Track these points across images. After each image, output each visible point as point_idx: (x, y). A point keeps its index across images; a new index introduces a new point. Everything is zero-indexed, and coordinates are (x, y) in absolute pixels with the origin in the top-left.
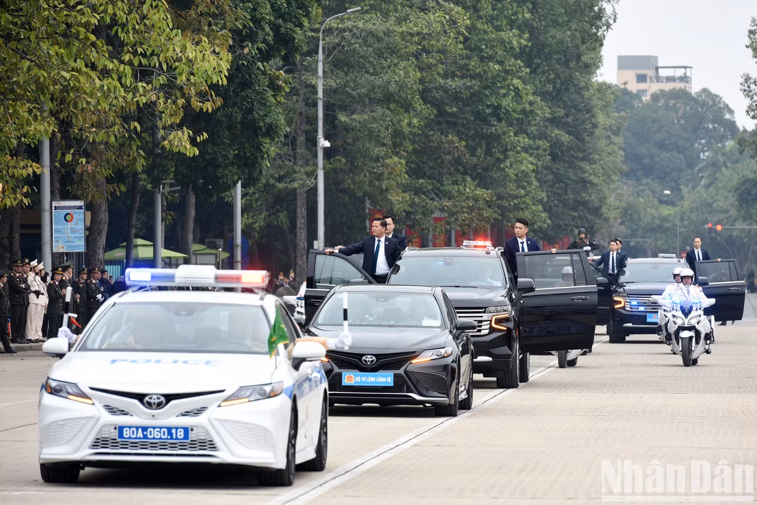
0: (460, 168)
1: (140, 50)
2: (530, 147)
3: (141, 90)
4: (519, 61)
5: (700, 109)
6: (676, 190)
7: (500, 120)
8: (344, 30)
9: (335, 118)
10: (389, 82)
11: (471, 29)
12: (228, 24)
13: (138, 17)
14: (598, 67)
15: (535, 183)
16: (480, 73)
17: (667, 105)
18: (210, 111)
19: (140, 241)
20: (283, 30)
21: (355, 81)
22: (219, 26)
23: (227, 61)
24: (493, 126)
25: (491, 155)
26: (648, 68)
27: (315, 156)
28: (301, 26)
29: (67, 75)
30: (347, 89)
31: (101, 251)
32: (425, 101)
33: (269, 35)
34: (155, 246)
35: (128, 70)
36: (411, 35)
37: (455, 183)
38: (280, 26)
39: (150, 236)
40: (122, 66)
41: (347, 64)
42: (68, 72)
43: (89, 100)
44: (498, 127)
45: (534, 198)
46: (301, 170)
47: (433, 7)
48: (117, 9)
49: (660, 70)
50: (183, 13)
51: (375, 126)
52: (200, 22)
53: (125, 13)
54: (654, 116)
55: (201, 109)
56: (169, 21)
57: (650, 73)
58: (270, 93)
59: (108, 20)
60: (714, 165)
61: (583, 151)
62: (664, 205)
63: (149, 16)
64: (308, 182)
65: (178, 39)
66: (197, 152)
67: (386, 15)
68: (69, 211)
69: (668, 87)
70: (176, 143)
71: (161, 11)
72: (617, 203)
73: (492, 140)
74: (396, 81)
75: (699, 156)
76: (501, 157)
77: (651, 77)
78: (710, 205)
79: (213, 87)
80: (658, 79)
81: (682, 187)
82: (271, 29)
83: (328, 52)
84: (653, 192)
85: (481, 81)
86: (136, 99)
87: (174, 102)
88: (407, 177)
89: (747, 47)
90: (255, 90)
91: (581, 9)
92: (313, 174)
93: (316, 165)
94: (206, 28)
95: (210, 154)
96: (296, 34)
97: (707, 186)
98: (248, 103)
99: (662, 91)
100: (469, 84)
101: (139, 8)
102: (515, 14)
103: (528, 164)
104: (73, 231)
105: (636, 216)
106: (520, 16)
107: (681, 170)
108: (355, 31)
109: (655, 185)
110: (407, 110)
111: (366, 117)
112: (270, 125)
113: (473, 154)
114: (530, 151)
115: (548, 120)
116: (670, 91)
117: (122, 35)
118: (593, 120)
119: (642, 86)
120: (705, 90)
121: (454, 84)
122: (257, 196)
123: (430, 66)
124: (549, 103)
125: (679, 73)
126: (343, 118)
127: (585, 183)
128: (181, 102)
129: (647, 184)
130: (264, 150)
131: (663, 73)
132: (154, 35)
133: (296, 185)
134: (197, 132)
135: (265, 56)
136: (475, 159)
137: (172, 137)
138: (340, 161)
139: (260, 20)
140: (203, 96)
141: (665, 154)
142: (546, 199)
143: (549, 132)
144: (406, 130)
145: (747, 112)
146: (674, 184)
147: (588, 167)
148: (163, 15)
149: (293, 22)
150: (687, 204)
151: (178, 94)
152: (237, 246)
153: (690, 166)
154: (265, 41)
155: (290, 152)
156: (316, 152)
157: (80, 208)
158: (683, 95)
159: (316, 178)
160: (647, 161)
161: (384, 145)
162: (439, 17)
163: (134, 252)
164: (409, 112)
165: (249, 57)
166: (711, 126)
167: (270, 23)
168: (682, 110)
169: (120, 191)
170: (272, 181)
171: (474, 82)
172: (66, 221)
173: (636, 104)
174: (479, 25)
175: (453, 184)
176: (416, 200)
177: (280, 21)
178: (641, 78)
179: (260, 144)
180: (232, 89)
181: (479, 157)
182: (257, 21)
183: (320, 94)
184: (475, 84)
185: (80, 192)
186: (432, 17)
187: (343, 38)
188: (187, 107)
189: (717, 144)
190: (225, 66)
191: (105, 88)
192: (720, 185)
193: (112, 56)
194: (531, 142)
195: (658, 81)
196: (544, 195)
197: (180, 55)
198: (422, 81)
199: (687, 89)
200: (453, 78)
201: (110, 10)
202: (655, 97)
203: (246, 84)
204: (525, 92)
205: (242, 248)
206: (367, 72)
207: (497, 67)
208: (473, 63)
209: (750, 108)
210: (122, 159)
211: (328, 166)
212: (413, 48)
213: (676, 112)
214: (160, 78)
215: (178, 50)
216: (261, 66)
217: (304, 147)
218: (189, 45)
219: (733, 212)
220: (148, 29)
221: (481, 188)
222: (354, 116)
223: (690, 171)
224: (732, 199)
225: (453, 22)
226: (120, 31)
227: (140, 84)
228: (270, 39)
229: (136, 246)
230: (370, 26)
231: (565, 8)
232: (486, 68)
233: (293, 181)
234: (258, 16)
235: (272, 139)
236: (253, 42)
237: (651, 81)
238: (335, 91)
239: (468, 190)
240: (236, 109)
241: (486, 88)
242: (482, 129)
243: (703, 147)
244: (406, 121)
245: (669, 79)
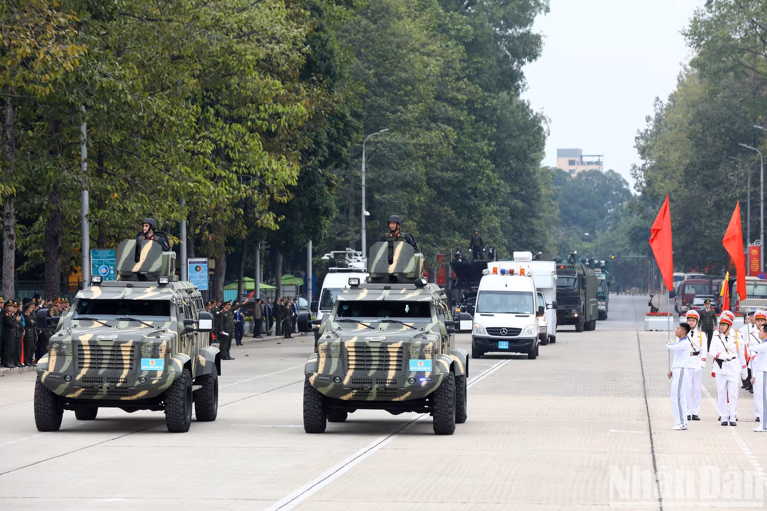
0: (451, 227)
1: (242, 164)
2: (498, 211)
3: (243, 189)
4: (488, 160)
5: (608, 182)
6: (592, 232)
7: (476, 197)
8: (378, 142)
9: (373, 197)
10: (406, 175)
11: (458, 141)
12: (299, 146)
13: (241, 143)
14: (542, 158)
15: (501, 233)
16: (463, 168)
17: (587, 180)
18: (286, 202)
19: (247, 279)
20: (334, 148)
21: (384, 174)
22: (293, 148)
23: (297, 171)
24: (472, 200)
25: (471, 218)
26: (576, 156)
27: (360, 221)
28: (346, 146)
29: (192, 185)
30: (380, 179)
31: (221, 286)
32: (429, 185)
33: (325, 152)
34: (255, 282)
35: (235, 177)
36: (421, 145)
37: (449, 235)
38: (333, 146)
39: (252, 275)
40: (231, 174)
41: (381, 163)
42: (193, 182)
43: (206, 200)
44: (474, 202)
45: (500, 242)
46: (352, 229)
47: (434, 128)
48: (228, 139)
49: (583, 158)
50: (271, 140)
51: (397, 202)
52: (281, 145)
53: (233, 141)
54: (579, 187)
55: (281, 201)
56: (261, 145)
57: (577, 159)
58: (326, 188)
59: (223, 145)
60: (616, 217)
61: (531, 212)
62: (585, 242)
63: (249, 143)
64: (355, 236)
65: (266, 157)
66: (278, 228)
67: (404, 133)
68: (198, 265)
69: (588, 168)
70: (265, 222)
71: (256, 140)
72: (556, 242)
73: (472, 209)
74: (410, 174)
75: (607, 211)
76: (477, 220)
77: (578, 162)
78: (613, 242)
79: (289, 187)
80: (582, 163)
81: (596, 231)
82: (327, 148)
83: (368, 157)
84: (578, 233)
85: (464, 173)
86: (240, 195)
87: (264, 197)
88: (418, 233)
89: (634, 147)
90: (317, 186)
91: (527, 127)
92: (359, 232)
93: (361, 226)
94: (285, 149)
95: (289, 226)
96: (343, 151)
97: (612, 230)
98: (312, 194)
99: (584, 171)
100: (457, 175)
101: (242, 137)
102: (486, 131)
103: (496, 222)
104: (201, 277)
105: (567, 249)
106: (489, 132)
107: (596, 220)
108: (384, 143)
109: (579, 230)
110: (418, 192)
111: (391, 196)
112: (326, 208)
113: (460, 218)
114: (498, 213)
115: (509, 193)
116: (589, 171)
117: (231, 155)
118: (538, 193)
119: (572, 168)
120: (611, 171)
121: (448, 175)
122: (325, 244)
123: (432, 165)
124: (510, 183)
125: (595, 159)
126: (377, 197)
127: (533, 232)
128: (268, 196)
129: (575, 229)
130: (322, 224)
131: (585, 159)
132: (251, 155)
133: (348, 238)
134: (278, 215)
135: (324, 165)
136: (461, 221)
137: (263, 218)
138: (376, 223)
139: (320, 143)
140: (281, 193)
141: (586, 210)
142: (507, 243)
143: (510, 201)
144: (417, 204)
145: (635, 187)
146: (591, 229)
147: (535, 222)
148: (256, 142)
149: (341, 144)
150: (599, 241)
151: (266, 191)
152: (309, 279)
153: (602, 217)
154: (323, 156)
155: (345, 218)
156: (361, 218)
157: (205, 263)
158: (597, 174)
159: (361, 235)
160: (574, 214)
161: (403, 214)
162: (437, 134)
163: (243, 286)
164: (419, 193)
165: (313, 166)
166: (614, 193)
167: (326, 145)
168: (596, 182)
169: (231, 251)
170: (333, 236)
171: (460, 174)
172: (197, 271)
173: (568, 179)
174: (463, 138)
175: (447, 236)
176: (424, 247)
177: (333, 143)
178: (572, 163)
179: (320, 220)
180: (302, 186)
181: (463, 220)
182: (317, 143)
183: (364, 183)
184: (460, 175)
185: (205, 251)
186: (433, 134)
187: (377, 148)
188: (272, 199)
189: (618, 203)
190: (295, 174)
191: (216, 193)
192: (619, 230)
193: (225, 168)
194: (498, 208)
195: (582, 164)
196: (506, 241)
197: (268, 167)
198: (427, 174)
199: (600, 170)
200: (447, 172)
201: (224, 139)
202: (580, 175)
203: (311, 183)
204: (493, 177)
205: (312, 281)
206: (393, 168)
207: (474, 164)
208: (459, 162)
209: (636, 185)
210: (233, 231)
211: (369, 227)
212: (421, 153)
213: (593, 184)
214: (255, 181)
215: (266, 164)
216: (321, 171)
217: (354, 215)
218: (273, 161)
219: (627, 247)
220: (248, 151)
221: (465, 239)
222: (384, 196)
223: (601, 221)
224: (627, 239)
225: (446, 137)
226: (230, 152)
227: (242, 186)
228: (326, 154)
229: (245, 282)
230: (394, 139)
231: (517, 127)
232: (467, 165)
233: (347, 236)
234: (318, 140)
235: (328, 217)
236: (316, 156)
237: (578, 164)
238: (373, 180)
239: (456, 240)
240: (305, 198)
241: (468, 177)
242: (466, 202)
243: (610, 206)
244: (417, 198)
245: (589, 163)
